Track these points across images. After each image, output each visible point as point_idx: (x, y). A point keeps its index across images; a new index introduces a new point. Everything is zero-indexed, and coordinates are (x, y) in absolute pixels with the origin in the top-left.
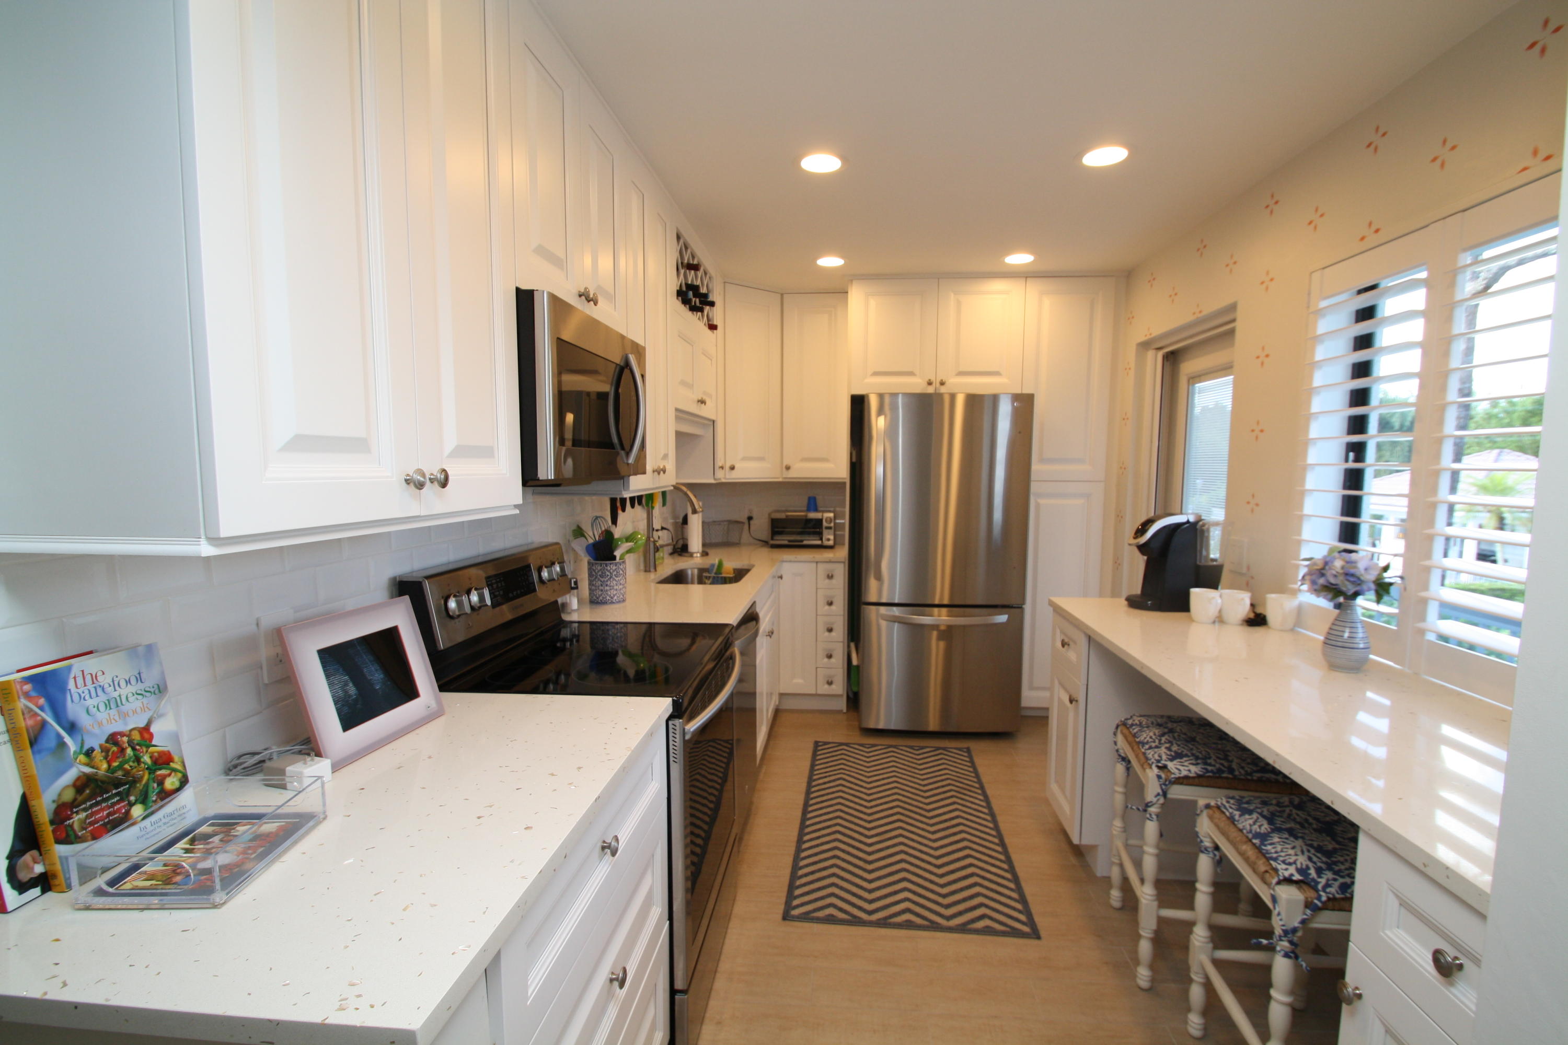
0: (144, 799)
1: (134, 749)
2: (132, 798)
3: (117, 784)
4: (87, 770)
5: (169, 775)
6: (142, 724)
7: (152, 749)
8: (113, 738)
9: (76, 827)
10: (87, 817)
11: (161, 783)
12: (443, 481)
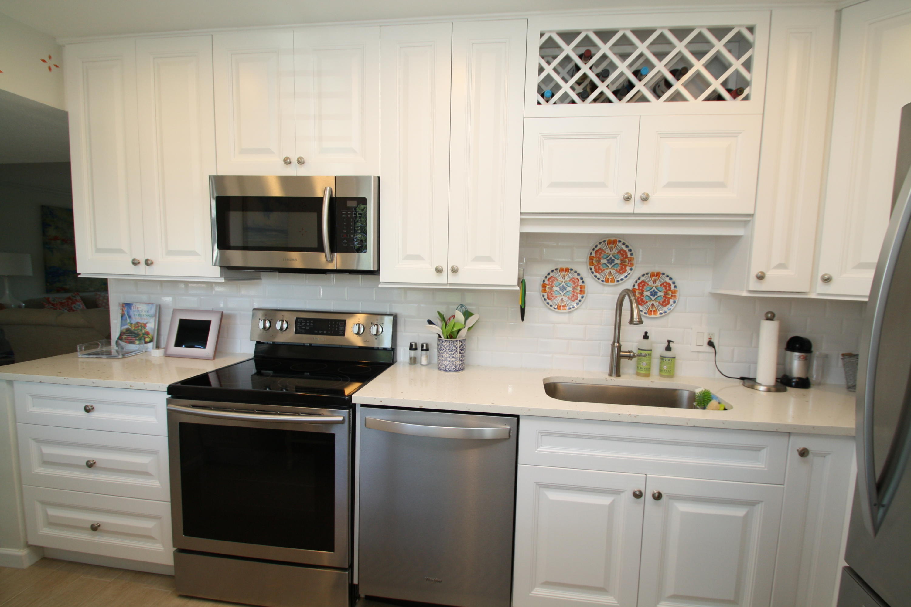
0: (140, 340)
1: (141, 327)
2: (137, 339)
3: (135, 334)
4: (130, 327)
5: (147, 338)
6: (145, 322)
7: (145, 329)
8: (138, 323)
9: (124, 338)
10: (126, 337)
11: (145, 338)
12: (148, 263)
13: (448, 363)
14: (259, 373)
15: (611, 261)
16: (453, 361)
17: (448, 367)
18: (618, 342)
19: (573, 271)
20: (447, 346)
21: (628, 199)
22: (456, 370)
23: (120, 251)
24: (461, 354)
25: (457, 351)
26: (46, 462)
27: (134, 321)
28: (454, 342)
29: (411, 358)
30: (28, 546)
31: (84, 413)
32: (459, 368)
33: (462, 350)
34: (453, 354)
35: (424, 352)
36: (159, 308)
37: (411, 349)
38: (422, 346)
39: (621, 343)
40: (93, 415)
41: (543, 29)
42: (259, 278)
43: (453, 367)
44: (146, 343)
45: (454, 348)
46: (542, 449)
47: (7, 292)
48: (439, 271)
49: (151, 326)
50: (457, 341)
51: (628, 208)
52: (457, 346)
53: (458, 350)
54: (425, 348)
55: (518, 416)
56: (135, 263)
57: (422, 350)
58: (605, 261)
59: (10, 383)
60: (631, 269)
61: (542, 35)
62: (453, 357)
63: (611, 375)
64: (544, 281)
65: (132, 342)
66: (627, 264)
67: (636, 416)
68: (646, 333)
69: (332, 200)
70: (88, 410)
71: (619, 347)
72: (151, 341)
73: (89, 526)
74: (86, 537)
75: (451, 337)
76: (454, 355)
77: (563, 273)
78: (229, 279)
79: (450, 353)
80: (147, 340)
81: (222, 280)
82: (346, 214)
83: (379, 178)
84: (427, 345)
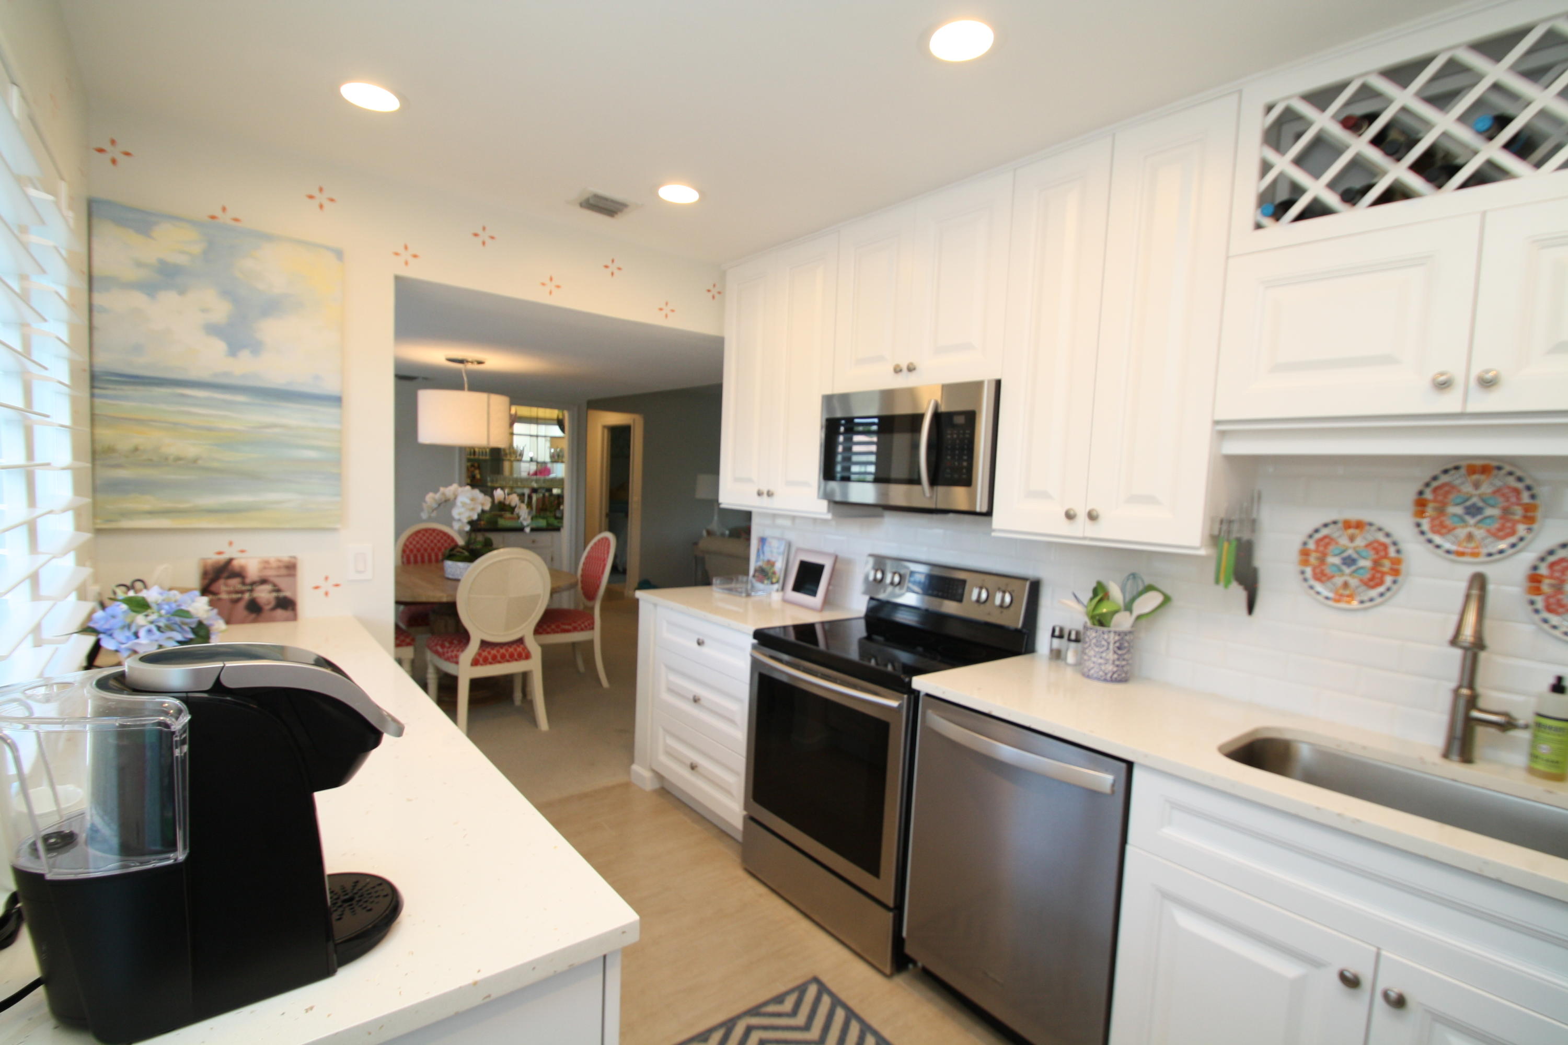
0: (769, 579)
1: (772, 566)
2: (766, 578)
3: (765, 572)
4: (763, 565)
5: (775, 578)
6: (776, 561)
7: (775, 568)
8: (769, 560)
9: (758, 575)
10: (760, 575)
12: (770, 494)
13: (1092, 665)
14: (869, 638)
15: (1473, 511)
16: (1100, 664)
17: (1092, 672)
18: (1471, 686)
19: (1373, 528)
20: (1093, 638)
21: (1443, 385)
22: (1105, 680)
23: (749, 480)
24: (1117, 654)
25: (1108, 649)
26: (671, 690)
27: (766, 558)
28: (1103, 633)
29: (1052, 650)
30: (654, 771)
31: (695, 645)
32: (1111, 677)
33: (1119, 648)
34: (1102, 652)
35: (1073, 645)
36: (789, 545)
37: (1053, 635)
38: (1070, 634)
39: (1480, 688)
40: (704, 649)
41: (1269, 99)
42: (881, 516)
43: (1101, 673)
44: (772, 583)
45: (1104, 643)
46: (1169, 832)
47: (716, 518)
48: (1070, 516)
49: (779, 566)
50: (1110, 632)
51: (1449, 403)
52: (1109, 641)
53: (1111, 646)
54: (1057, 633)
55: (1130, 765)
56: (760, 494)
57: (1069, 640)
58: (1459, 510)
59: (655, 605)
60: (1529, 530)
61: (1269, 108)
62: (1101, 658)
63: (1446, 755)
64: (1305, 544)
65: (762, 582)
66: (1517, 517)
67: (1356, 821)
68: (1560, 679)
69: (937, 417)
70: (700, 643)
71: (1472, 702)
72: (777, 582)
73: (689, 763)
74: (686, 773)
75: (1101, 624)
76: (1104, 655)
77: (1351, 531)
78: (836, 515)
79: (1097, 649)
80: (774, 580)
81: (829, 516)
82: (952, 434)
83: (998, 383)
84: (1078, 633)
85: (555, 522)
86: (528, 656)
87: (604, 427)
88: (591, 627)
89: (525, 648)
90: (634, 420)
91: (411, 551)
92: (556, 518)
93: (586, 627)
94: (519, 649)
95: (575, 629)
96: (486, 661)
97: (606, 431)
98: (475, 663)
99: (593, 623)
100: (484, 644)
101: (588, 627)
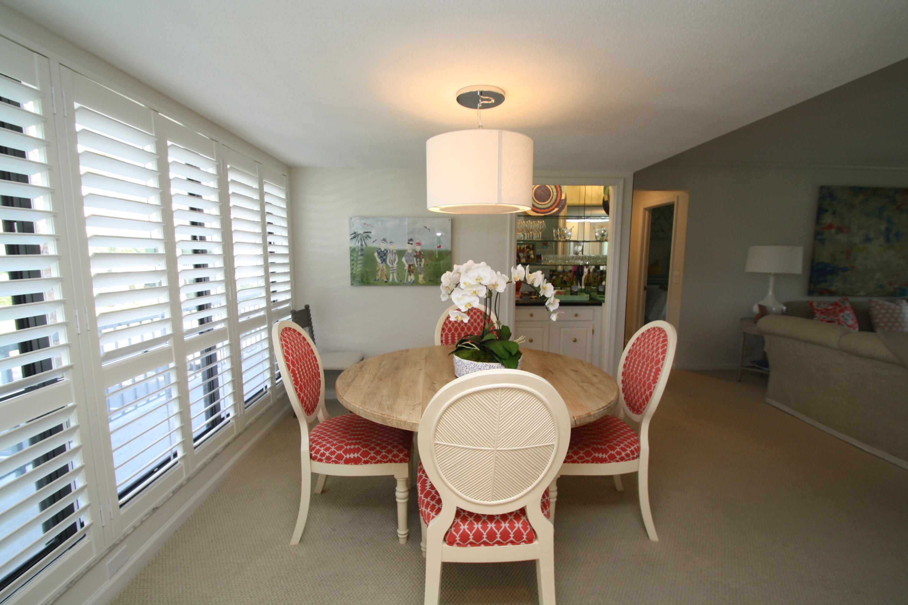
85: (598, 297)
86: (532, 537)
87: (645, 209)
88: (635, 454)
89: (527, 523)
90: (678, 197)
91: (450, 330)
92: (599, 293)
93: (628, 455)
94: (518, 525)
95: (612, 458)
96: (464, 541)
97: (647, 213)
98: (449, 539)
99: (638, 450)
100: (461, 515)
101: (631, 456)
